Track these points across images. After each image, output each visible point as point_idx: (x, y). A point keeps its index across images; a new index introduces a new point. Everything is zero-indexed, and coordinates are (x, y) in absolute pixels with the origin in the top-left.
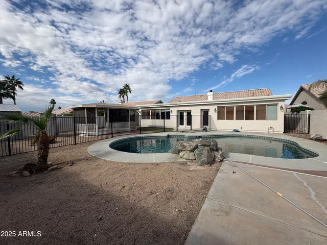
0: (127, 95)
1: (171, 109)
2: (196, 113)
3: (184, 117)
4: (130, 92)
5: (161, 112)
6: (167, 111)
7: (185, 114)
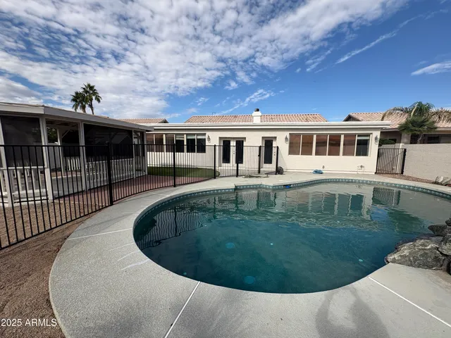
0: (91, 106)
1: (208, 133)
2: (253, 142)
3: (232, 150)
4: (99, 101)
5: (187, 139)
6: (199, 137)
7: (233, 143)
